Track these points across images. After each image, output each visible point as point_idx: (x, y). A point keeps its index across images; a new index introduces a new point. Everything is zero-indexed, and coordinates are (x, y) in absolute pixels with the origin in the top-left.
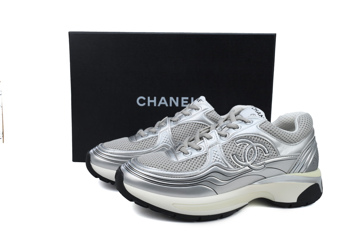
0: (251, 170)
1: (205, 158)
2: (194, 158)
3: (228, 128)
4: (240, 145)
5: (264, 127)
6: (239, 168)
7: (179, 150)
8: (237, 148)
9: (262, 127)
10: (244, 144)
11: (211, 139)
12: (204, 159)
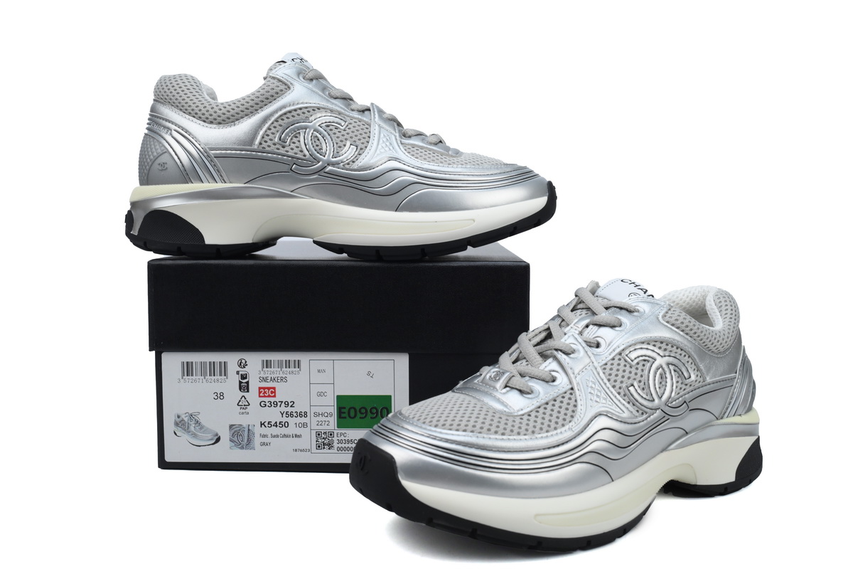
0: (667, 417)
1: (573, 399)
2: (550, 401)
3: (596, 328)
4: (638, 363)
5: (672, 320)
6: (645, 416)
7: (506, 386)
8: (633, 370)
9: (669, 319)
10: (645, 360)
11: (573, 353)
12: (572, 402)
